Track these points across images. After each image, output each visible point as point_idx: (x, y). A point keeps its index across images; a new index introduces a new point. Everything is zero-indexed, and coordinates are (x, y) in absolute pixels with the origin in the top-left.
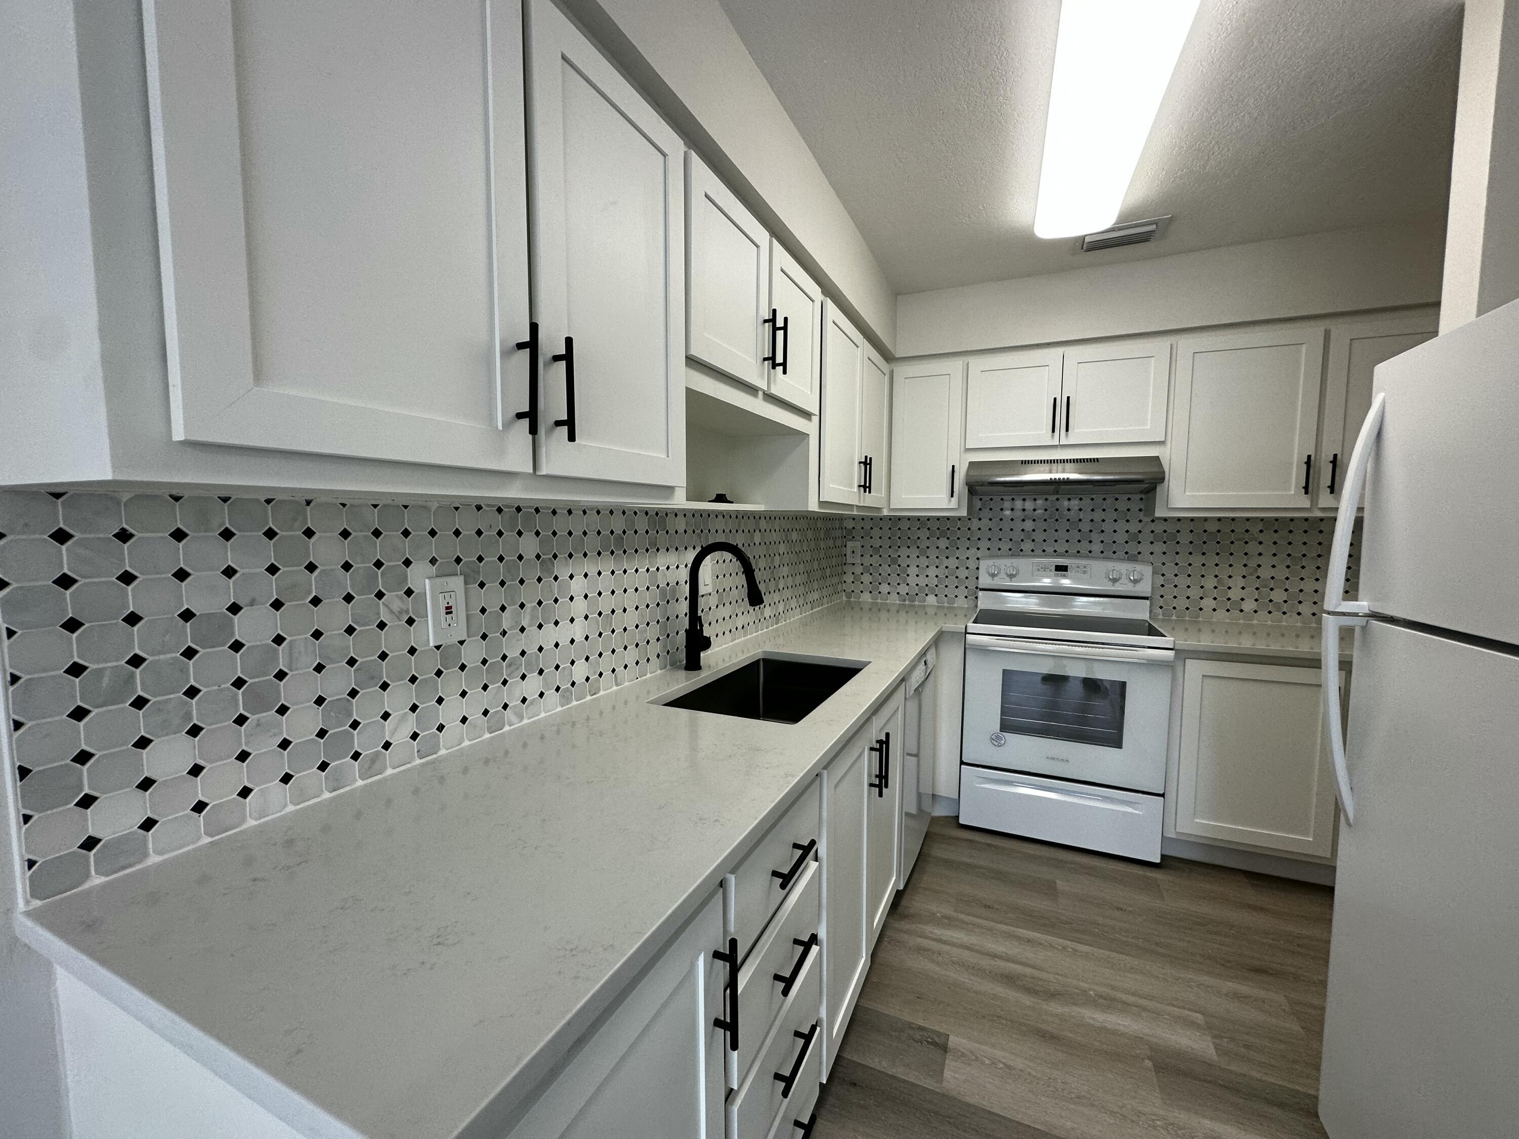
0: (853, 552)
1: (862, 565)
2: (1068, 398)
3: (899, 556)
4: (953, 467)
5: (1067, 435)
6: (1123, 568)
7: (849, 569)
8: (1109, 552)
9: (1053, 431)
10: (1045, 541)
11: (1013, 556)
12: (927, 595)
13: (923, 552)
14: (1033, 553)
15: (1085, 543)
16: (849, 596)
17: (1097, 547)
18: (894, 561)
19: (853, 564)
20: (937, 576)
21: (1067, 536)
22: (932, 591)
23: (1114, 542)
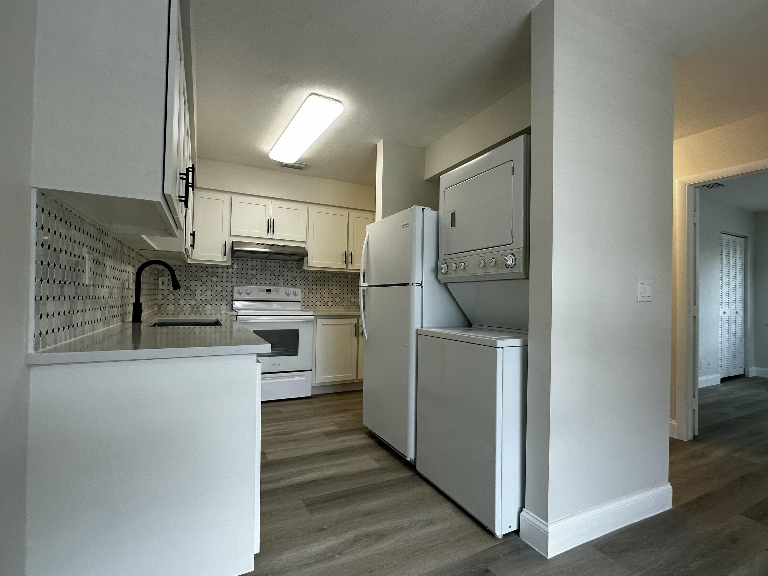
0: (163, 283)
1: (168, 290)
2: (274, 220)
3: (191, 285)
4: (225, 242)
5: (273, 235)
6: (291, 290)
7: (160, 292)
8: (286, 284)
9: (268, 232)
10: (261, 279)
11: (248, 285)
12: (206, 305)
13: (204, 283)
14: (256, 284)
15: (277, 280)
16: (160, 307)
17: (281, 282)
18: (188, 288)
19: (163, 290)
20: (211, 295)
21: (270, 277)
22: (209, 303)
23: (287, 280)
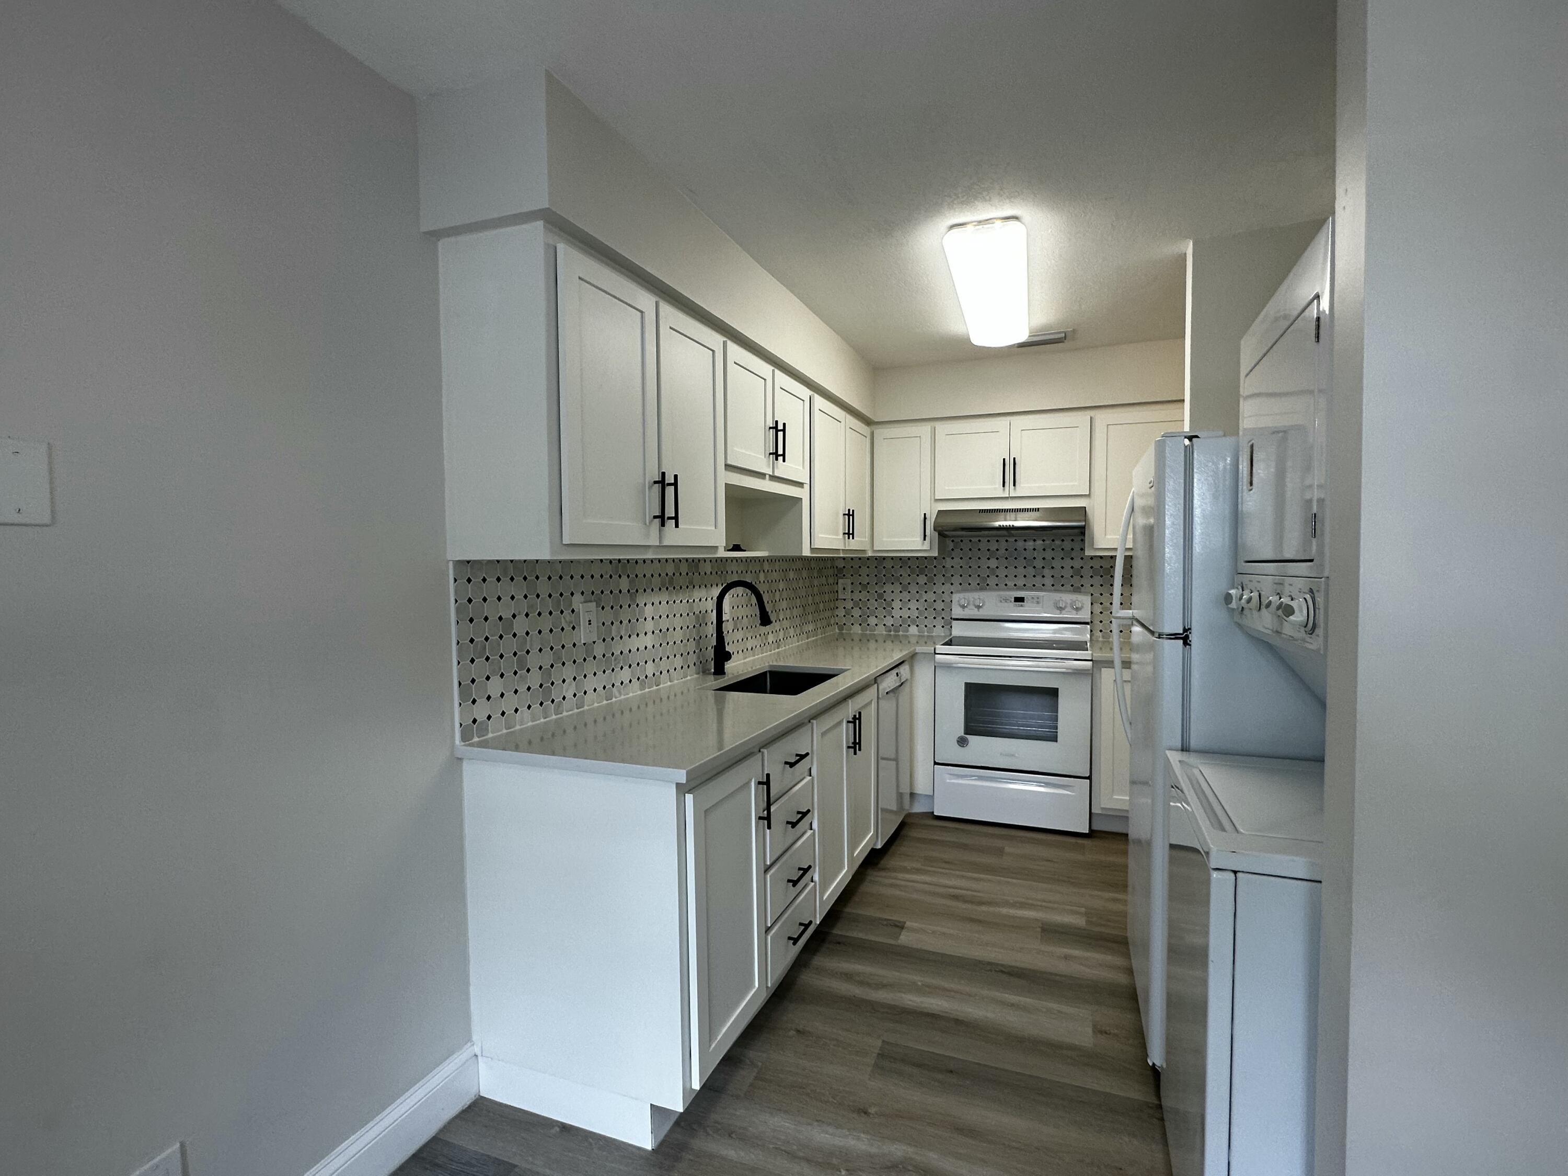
0: (844, 589)
1: (852, 600)
2: (1014, 459)
3: (885, 592)
4: (925, 514)
5: (1015, 489)
6: (1067, 598)
7: (841, 604)
8: (1058, 585)
9: (1004, 486)
10: (1006, 576)
11: (982, 589)
12: (909, 626)
13: (905, 588)
14: (997, 587)
15: (1039, 578)
16: (841, 628)
17: (1048, 581)
18: (880, 596)
19: (845, 600)
20: (917, 609)
21: (1023, 571)
22: (914, 622)
23: (1062, 577)
